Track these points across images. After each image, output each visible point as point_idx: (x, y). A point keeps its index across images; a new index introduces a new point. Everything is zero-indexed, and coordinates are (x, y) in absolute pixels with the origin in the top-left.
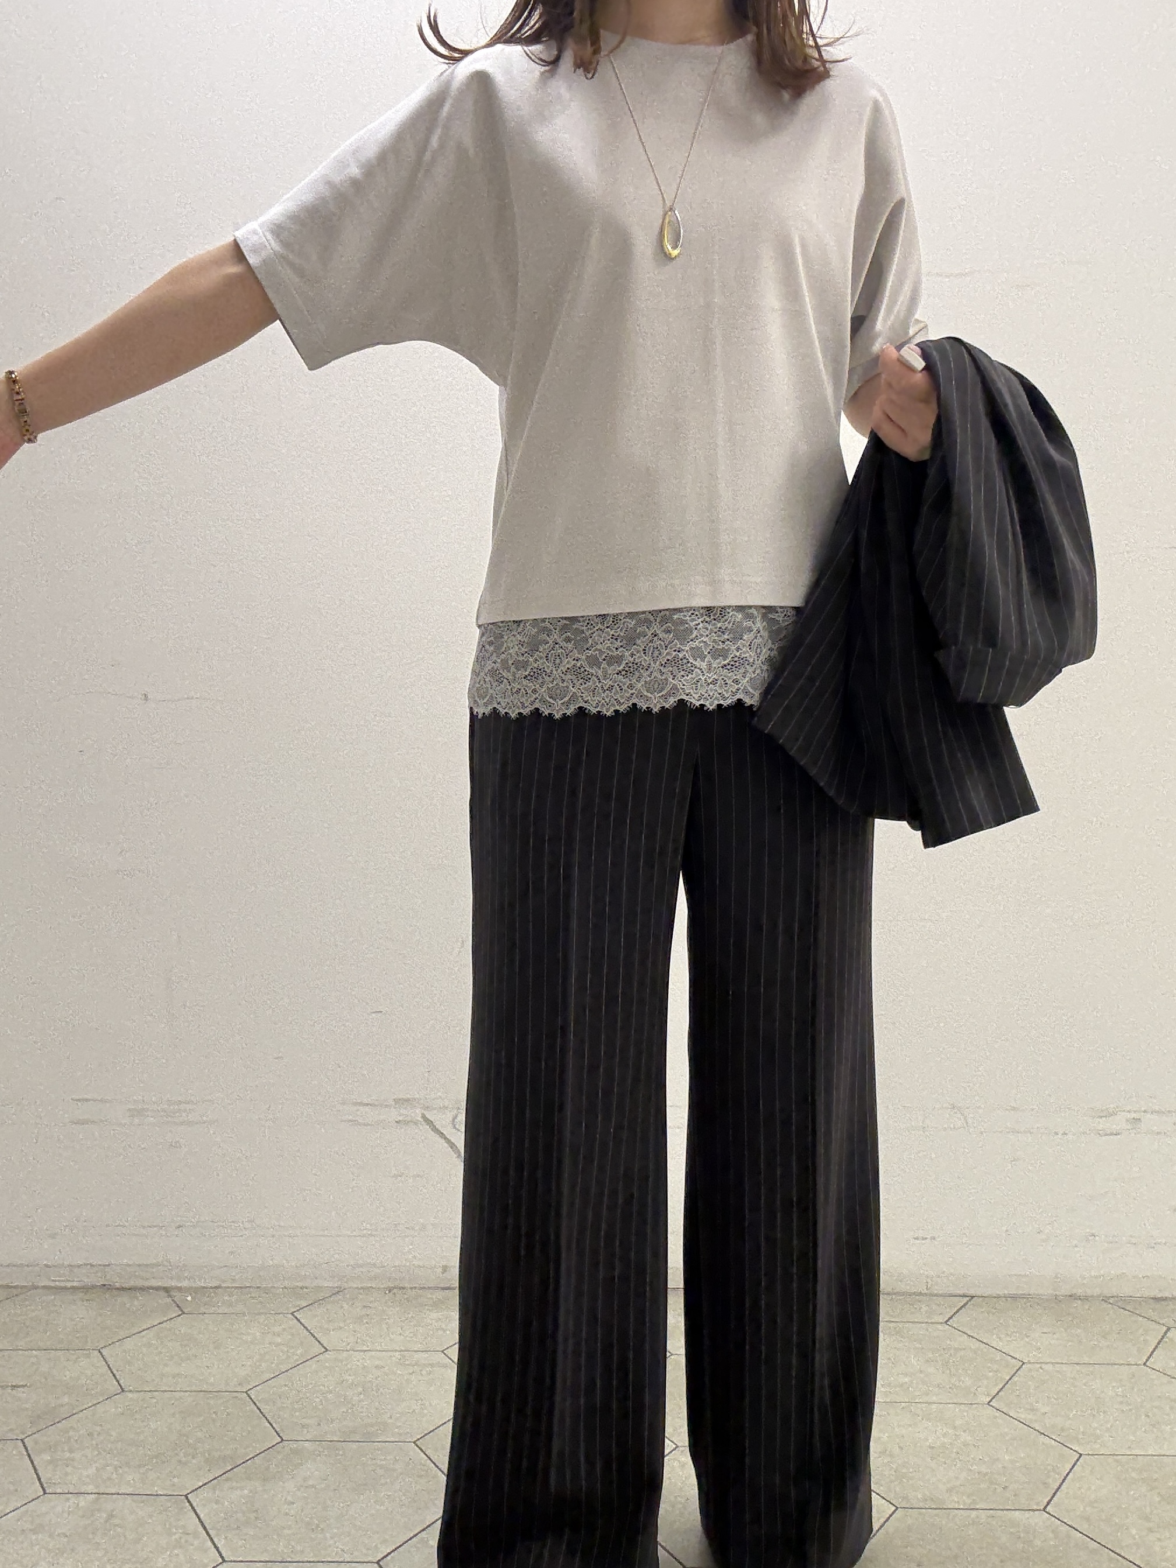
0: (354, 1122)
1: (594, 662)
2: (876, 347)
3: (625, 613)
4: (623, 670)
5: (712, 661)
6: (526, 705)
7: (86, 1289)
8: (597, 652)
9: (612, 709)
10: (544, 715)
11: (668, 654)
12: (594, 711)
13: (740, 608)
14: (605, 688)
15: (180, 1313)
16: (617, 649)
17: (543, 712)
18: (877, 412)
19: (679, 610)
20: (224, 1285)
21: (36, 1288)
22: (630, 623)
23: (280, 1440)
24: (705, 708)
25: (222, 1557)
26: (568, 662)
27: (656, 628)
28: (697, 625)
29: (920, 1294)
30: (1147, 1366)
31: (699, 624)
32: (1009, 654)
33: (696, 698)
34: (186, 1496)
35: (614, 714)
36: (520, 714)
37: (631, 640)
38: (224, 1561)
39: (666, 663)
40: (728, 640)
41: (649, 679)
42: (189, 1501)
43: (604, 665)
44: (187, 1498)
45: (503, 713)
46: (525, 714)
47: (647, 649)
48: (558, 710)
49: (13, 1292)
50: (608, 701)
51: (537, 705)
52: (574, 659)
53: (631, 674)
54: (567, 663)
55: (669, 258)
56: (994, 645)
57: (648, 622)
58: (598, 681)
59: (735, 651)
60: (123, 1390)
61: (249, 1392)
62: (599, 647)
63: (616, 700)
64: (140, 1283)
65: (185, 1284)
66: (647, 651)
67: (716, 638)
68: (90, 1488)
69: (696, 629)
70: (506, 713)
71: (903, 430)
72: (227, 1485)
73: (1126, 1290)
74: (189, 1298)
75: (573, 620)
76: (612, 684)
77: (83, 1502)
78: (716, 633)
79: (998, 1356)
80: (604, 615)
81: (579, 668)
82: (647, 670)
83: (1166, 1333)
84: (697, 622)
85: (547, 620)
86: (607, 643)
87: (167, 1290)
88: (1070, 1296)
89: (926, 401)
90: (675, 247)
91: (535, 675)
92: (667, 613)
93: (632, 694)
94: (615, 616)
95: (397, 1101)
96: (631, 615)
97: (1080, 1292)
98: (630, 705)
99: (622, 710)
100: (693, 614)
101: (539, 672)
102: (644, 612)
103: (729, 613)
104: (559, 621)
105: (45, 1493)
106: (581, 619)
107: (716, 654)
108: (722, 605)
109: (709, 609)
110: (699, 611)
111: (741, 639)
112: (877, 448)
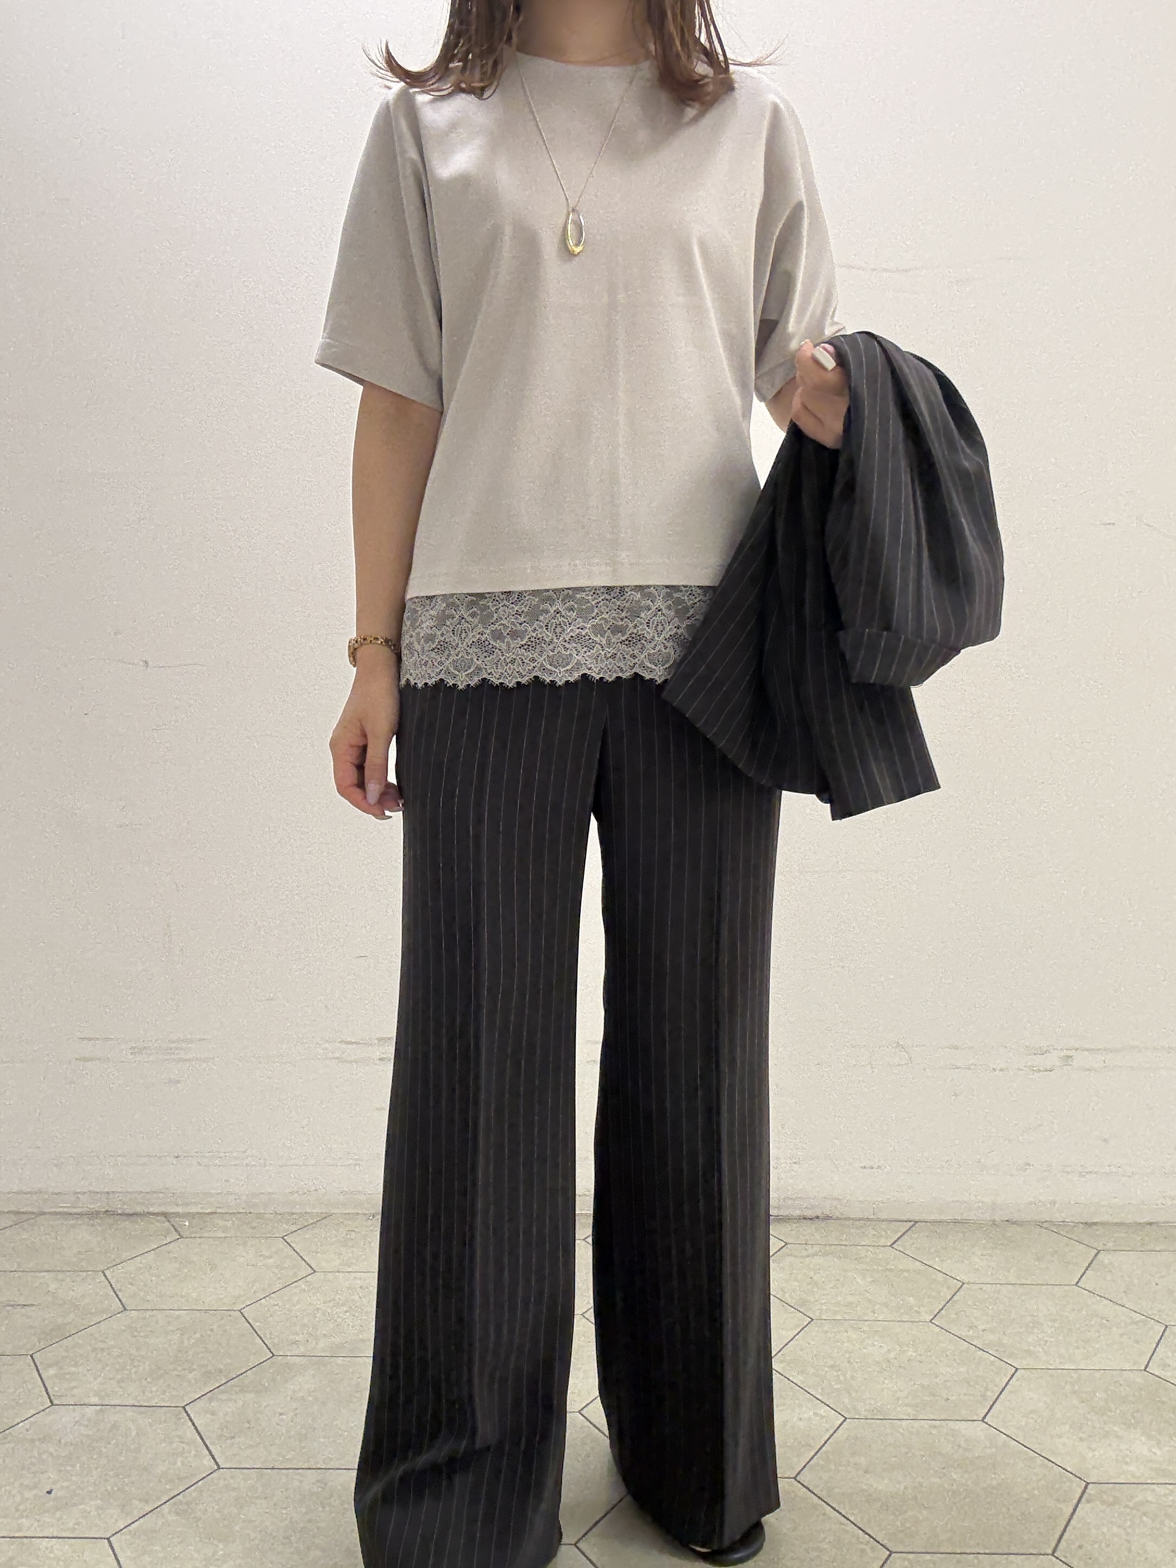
0: (340, 1060)
1: (498, 636)
2: (794, 345)
3: (529, 591)
4: (525, 644)
5: (612, 637)
6: (432, 676)
7: (93, 1215)
8: (502, 627)
9: (514, 681)
10: (448, 685)
11: (572, 630)
12: (497, 682)
13: (640, 588)
14: (508, 661)
15: (178, 1237)
16: (520, 624)
17: (448, 683)
18: (796, 402)
19: (581, 589)
20: (219, 1211)
21: (44, 1214)
22: (534, 600)
23: (271, 1355)
24: (605, 680)
25: (217, 1464)
26: (474, 636)
27: (558, 605)
28: (598, 603)
29: (868, 1219)
30: (1079, 1287)
31: (600, 602)
32: (903, 637)
33: (597, 671)
34: (184, 1408)
35: (515, 686)
36: (426, 684)
37: (534, 615)
38: (219, 1468)
39: (570, 640)
40: (626, 617)
41: (552, 653)
42: (187, 1412)
43: (508, 639)
44: (185, 1409)
45: (413, 683)
46: (430, 684)
47: (549, 625)
48: (462, 681)
49: (21, 1217)
50: (510, 673)
51: (442, 676)
52: (479, 633)
53: (533, 649)
54: (472, 637)
55: (572, 255)
56: (888, 628)
57: (550, 600)
58: (501, 654)
59: (633, 629)
60: (125, 1309)
61: (242, 1311)
62: (505, 622)
63: (518, 672)
64: (139, 1209)
65: (179, 1210)
66: (549, 627)
67: (616, 615)
68: (95, 1400)
69: (597, 607)
70: (416, 684)
71: (820, 420)
72: (224, 1397)
73: (1058, 1217)
74: (187, 1223)
75: (481, 596)
76: (515, 657)
77: (89, 1411)
78: (615, 610)
79: (940, 1277)
80: (510, 592)
81: (484, 642)
82: (549, 645)
83: (1096, 1255)
84: (598, 601)
85: (455, 596)
86: (511, 618)
87: (165, 1215)
88: (1007, 1221)
89: (839, 393)
90: (577, 245)
91: (442, 648)
92: (571, 592)
93: (534, 667)
94: (520, 594)
95: (380, 1040)
96: (534, 593)
97: (1016, 1217)
98: (532, 677)
99: (523, 682)
100: (594, 593)
101: (446, 645)
102: (548, 590)
103: (627, 592)
104: (467, 597)
105: (52, 1404)
106: (487, 596)
107: (616, 630)
108: (622, 584)
109: (609, 589)
110: (599, 590)
111: (638, 617)
112: (796, 436)
